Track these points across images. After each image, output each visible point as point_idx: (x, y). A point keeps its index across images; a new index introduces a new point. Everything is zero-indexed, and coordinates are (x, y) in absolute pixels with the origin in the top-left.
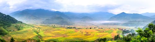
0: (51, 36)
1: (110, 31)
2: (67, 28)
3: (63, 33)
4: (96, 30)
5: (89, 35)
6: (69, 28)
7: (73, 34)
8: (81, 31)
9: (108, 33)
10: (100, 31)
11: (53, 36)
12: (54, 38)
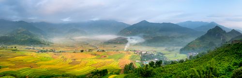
0: (7, 67)
1: (118, 56)
2: (38, 52)
3: (30, 61)
4: (92, 54)
5: (78, 63)
6: (42, 51)
7: (47, 62)
8: (63, 57)
9: (113, 60)
10: (98, 55)
11: (10, 67)
12: (13, 70)
